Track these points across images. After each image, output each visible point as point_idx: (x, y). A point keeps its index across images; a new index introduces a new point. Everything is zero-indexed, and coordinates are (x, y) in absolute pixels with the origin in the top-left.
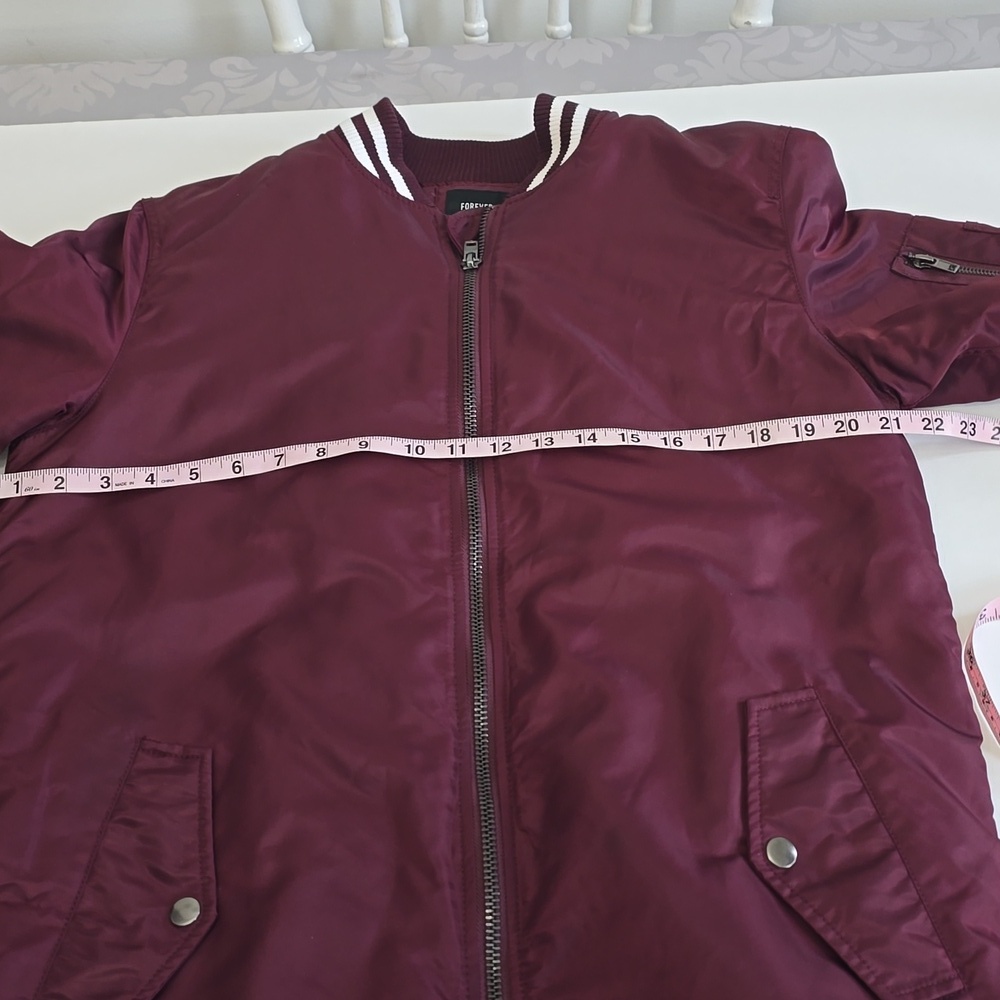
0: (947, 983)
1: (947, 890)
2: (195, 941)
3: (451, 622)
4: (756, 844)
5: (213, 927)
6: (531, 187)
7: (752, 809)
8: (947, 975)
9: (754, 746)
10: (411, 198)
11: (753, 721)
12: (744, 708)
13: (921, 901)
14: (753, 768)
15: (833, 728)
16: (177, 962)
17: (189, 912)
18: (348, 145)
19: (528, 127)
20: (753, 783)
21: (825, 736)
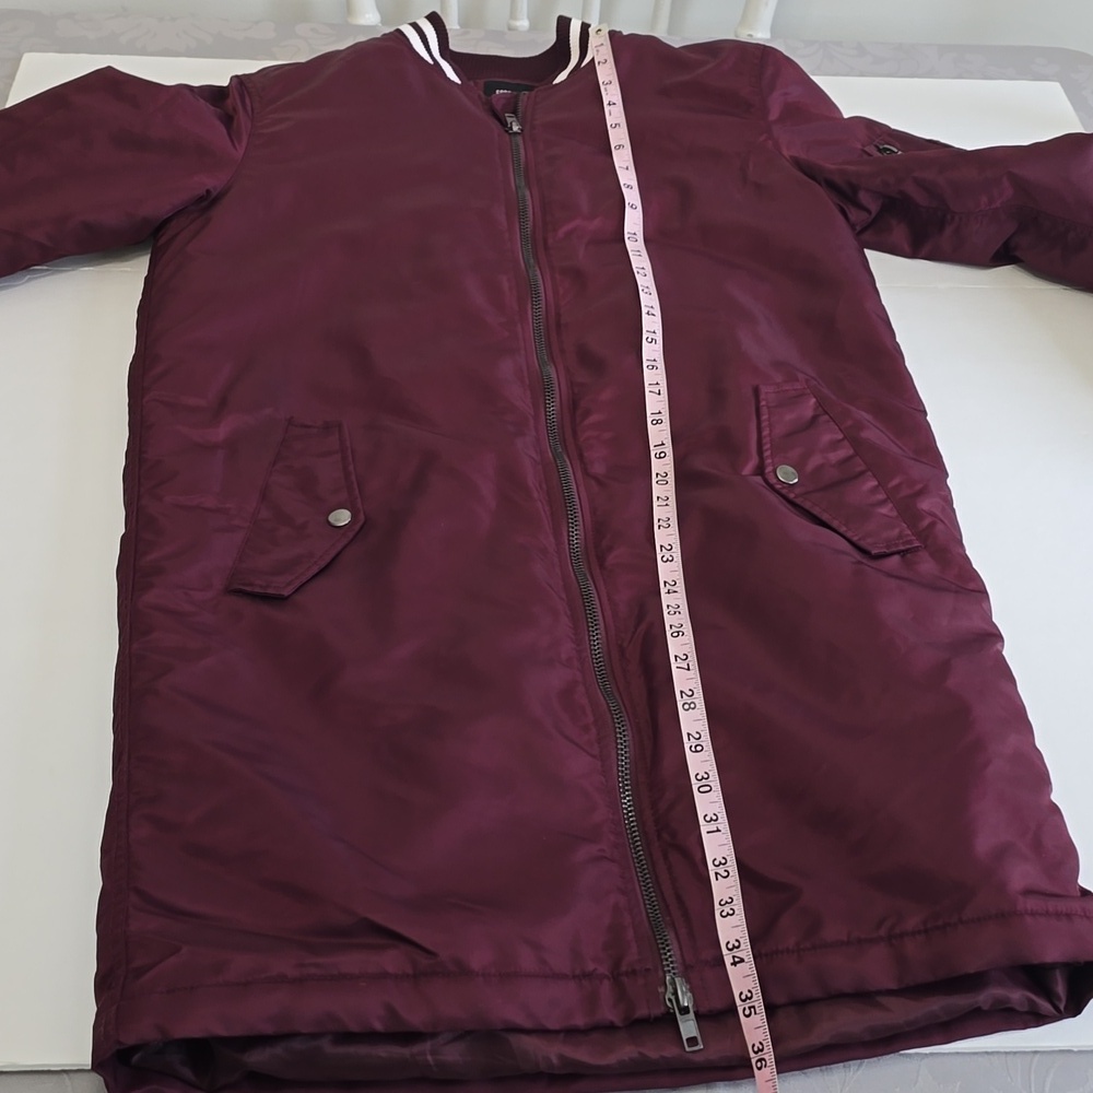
0: (910, 542)
1: (905, 492)
2: (351, 535)
3: (523, 352)
4: (769, 469)
5: (362, 528)
6: (557, 81)
7: (765, 447)
8: (909, 538)
9: (764, 410)
10: (459, 82)
11: (762, 397)
12: (756, 391)
13: (888, 498)
14: (764, 424)
15: (819, 404)
16: (339, 547)
17: (342, 517)
18: (408, 40)
19: (551, 38)
20: (766, 432)
21: (815, 410)
